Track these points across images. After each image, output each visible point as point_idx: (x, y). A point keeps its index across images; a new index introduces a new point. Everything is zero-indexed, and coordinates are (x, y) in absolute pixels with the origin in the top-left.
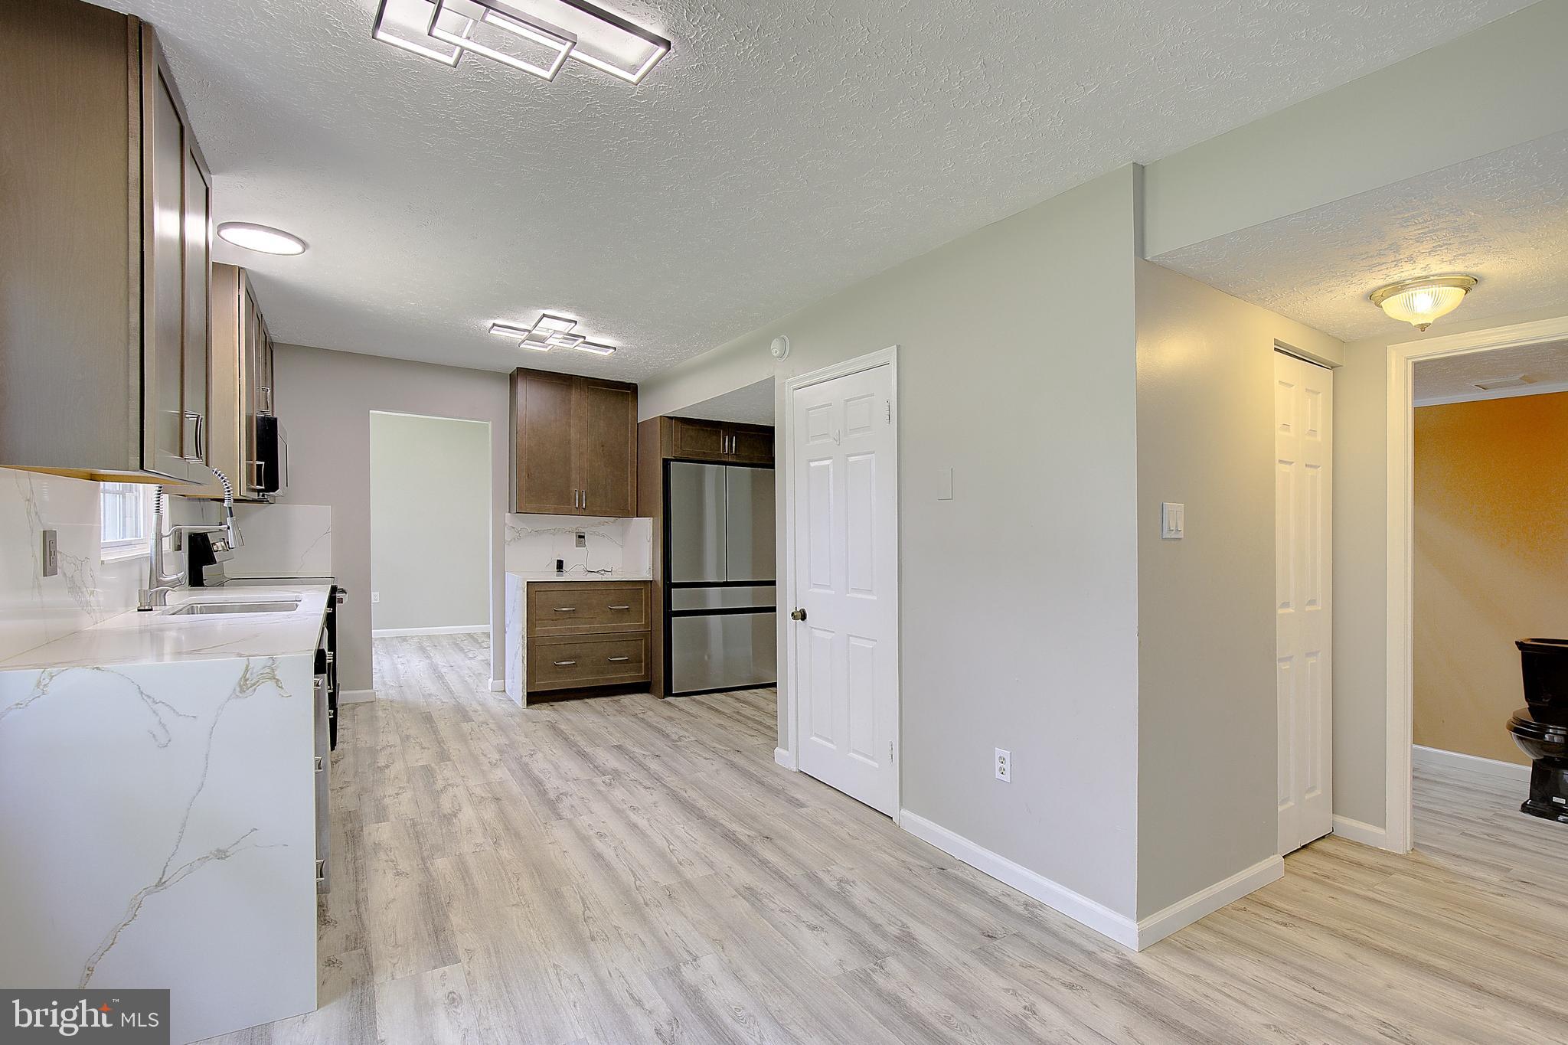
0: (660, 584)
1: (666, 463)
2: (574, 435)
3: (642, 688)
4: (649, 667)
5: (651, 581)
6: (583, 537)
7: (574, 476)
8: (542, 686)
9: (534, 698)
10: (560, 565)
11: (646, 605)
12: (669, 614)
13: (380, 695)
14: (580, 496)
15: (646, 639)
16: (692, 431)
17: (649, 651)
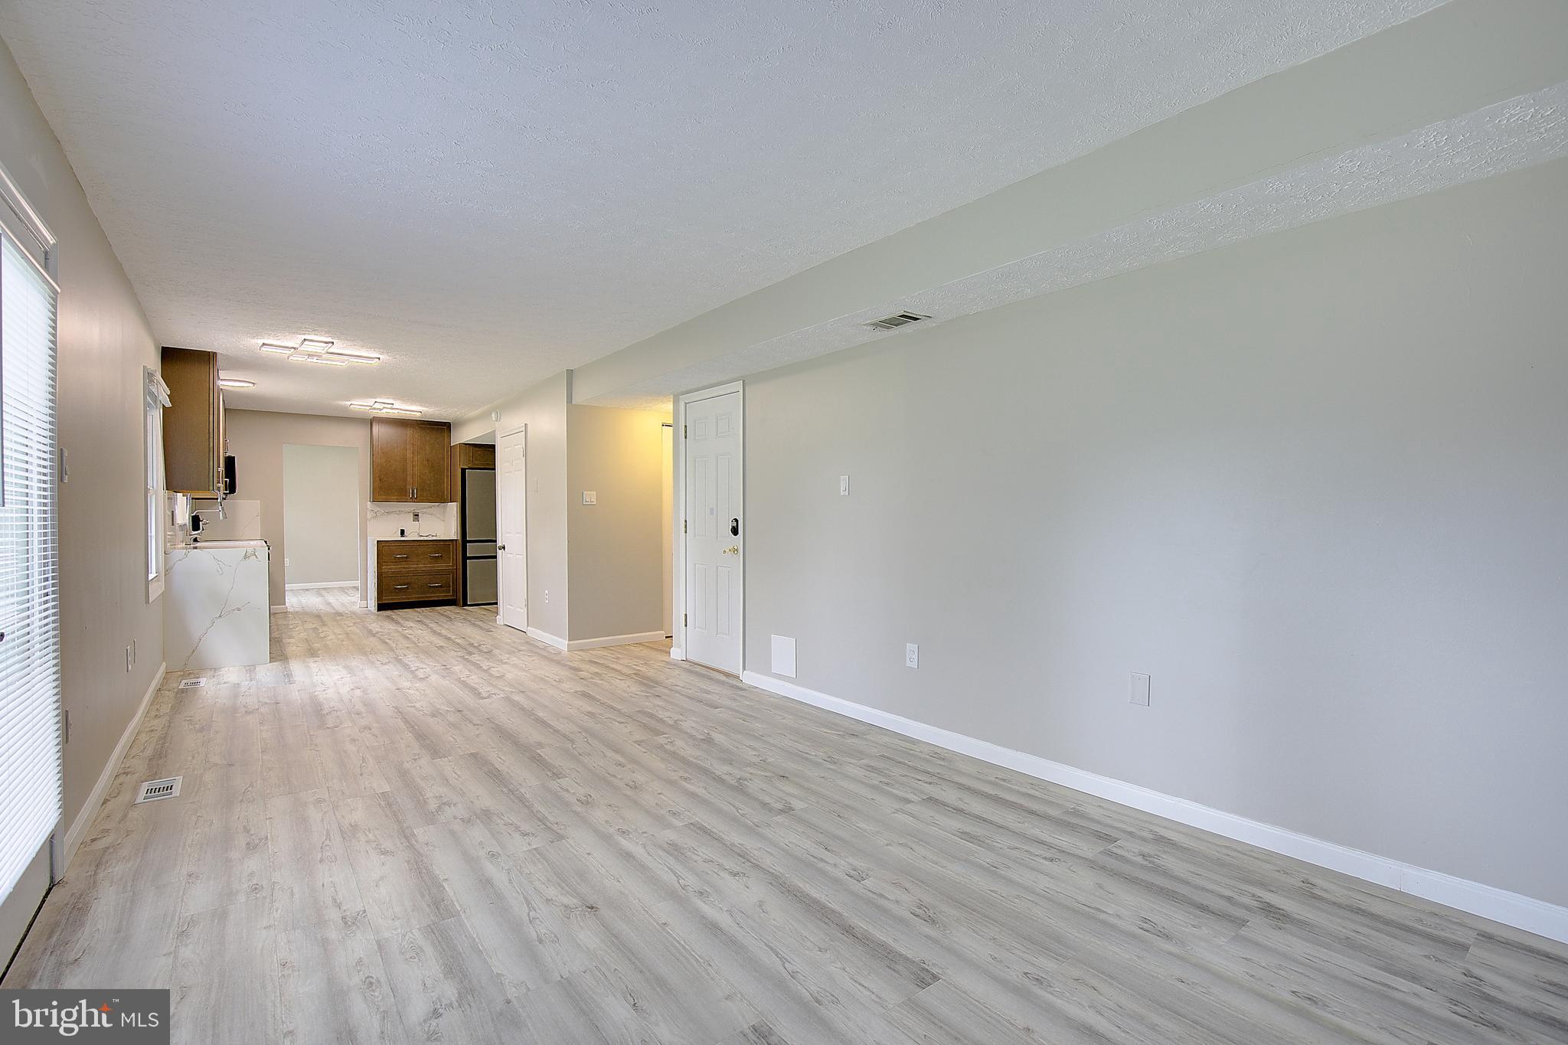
0: (460, 542)
1: (463, 471)
2: (409, 455)
3: (451, 602)
4: (455, 591)
5: (456, 540)
6: (418, 515)
7: (409, 479)
8: (386, 600)
9: (382, 607)
10: (402, 532)
11: (453, 553)
12: (465, 558)
13: (290, 610)
14: (413, 491)
15: (453, 573)
16: (479, 451)
17: (455, 581)
